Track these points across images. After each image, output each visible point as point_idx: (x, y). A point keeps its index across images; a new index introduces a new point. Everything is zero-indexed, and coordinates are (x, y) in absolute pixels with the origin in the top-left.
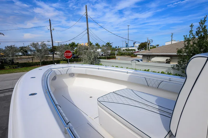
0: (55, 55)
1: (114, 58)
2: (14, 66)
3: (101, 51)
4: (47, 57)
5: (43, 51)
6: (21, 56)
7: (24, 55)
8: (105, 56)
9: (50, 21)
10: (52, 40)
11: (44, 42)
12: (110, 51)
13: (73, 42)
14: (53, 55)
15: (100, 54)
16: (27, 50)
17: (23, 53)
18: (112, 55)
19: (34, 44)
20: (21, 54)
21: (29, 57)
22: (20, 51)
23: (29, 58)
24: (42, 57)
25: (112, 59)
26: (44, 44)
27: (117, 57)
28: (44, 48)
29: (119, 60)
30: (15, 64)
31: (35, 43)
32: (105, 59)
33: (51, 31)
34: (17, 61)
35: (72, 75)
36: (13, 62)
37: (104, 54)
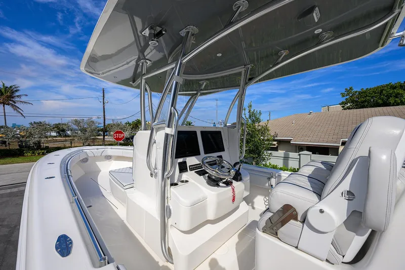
0: (106, 137)
2: (40, 151)
4: (94, 139)
5: (88, 130)
6: (56, 137)
7: (60, 136)
9: (104, 90)
11: (92, 118)
14: (104, 137)
16: (65, 127)
17: (59, 133)
19: (76, 121)
20: (54, 134)
21: (67, 138)
22: (52, 130)
23: (66, 141)
24: (87, 139)
26: (91, 122)
28: (90, 126)
30: (42, 149)
31: (78, 119)
34: (47, 145)
35: (109, 158)
36: (40, 146)
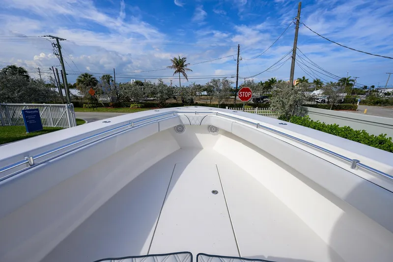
1: (353, 109)
3: (322, 94)
4: (227, 98)
6: (206, 96)
8: (328, 102)
9: (239, 47)
10: (237, 75)
11: (226, 78)
12: (345, 94)
13: (272, 79)
14: (236, 97)
15: (318, 99)
18: (349, 103)
20: (206, 93)
22: (204, 90)
24: (221, 98)
25: (346, 110)
26: (227, 81)
27: (359, 107)
28: (225, 86)
29: (366, 114)
31: (216, 79)
32: (329, 109)
33: (238, 61)
35: (213, 129)
37: (326, 100)
